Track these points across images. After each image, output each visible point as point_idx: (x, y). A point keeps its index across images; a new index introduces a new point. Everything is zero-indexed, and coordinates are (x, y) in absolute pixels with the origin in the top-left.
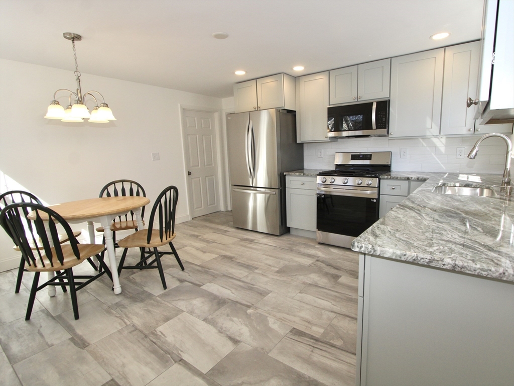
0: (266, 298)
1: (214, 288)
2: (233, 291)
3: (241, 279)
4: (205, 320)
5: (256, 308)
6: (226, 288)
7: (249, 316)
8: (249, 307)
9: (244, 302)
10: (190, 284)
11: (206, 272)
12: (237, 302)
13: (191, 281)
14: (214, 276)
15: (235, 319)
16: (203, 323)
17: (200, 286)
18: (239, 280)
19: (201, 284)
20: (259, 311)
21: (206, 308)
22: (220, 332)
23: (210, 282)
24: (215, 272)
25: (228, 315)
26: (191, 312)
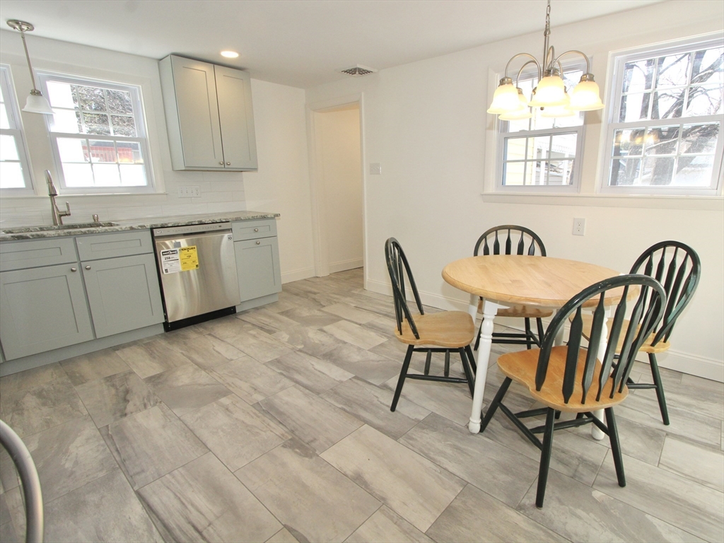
0: (277, 357)
1: (336, 374)
2: (311, 368)
3: (294, 384)
4: (345, 343)
5: (292, 349)
6: (319, 371)
7: (304, 343)
8: (300, 351)
9: (302, 354)
10: (369, 381)
11: (348, 402)
12: (310, 355)
13: (371, 386)
14: (336, 393)
15: (317, 342)
16: (346, 341)
17: (356, 377)
18: (297, 382)
19: (354, 380)
20: (291, 346)
21: (345, 352)
22: (332, 335)
23: (341, 382)
24: (333, 402)
25: (323, 345)
26: (359, 349)
